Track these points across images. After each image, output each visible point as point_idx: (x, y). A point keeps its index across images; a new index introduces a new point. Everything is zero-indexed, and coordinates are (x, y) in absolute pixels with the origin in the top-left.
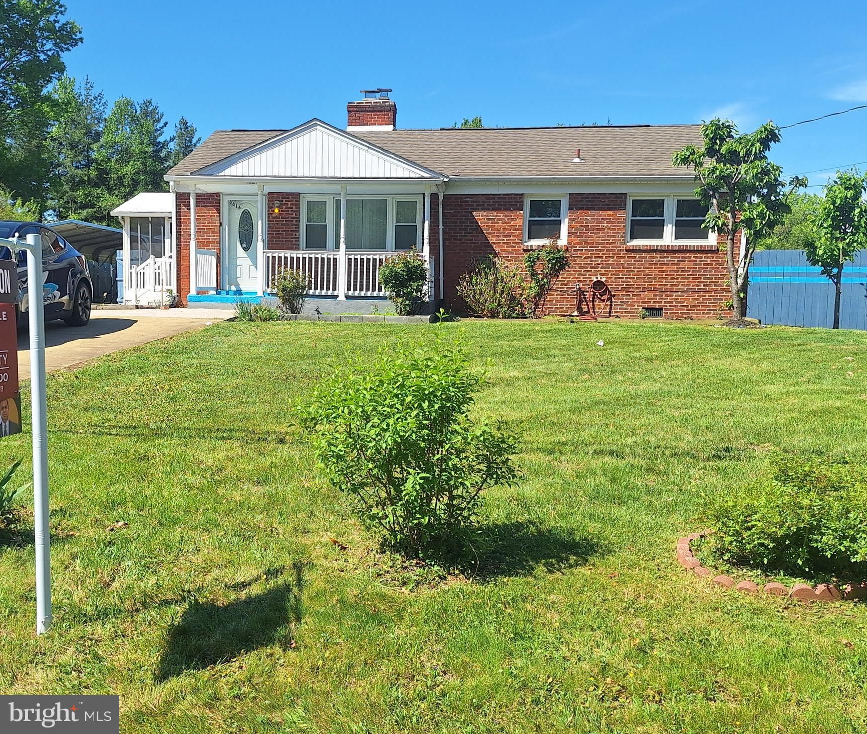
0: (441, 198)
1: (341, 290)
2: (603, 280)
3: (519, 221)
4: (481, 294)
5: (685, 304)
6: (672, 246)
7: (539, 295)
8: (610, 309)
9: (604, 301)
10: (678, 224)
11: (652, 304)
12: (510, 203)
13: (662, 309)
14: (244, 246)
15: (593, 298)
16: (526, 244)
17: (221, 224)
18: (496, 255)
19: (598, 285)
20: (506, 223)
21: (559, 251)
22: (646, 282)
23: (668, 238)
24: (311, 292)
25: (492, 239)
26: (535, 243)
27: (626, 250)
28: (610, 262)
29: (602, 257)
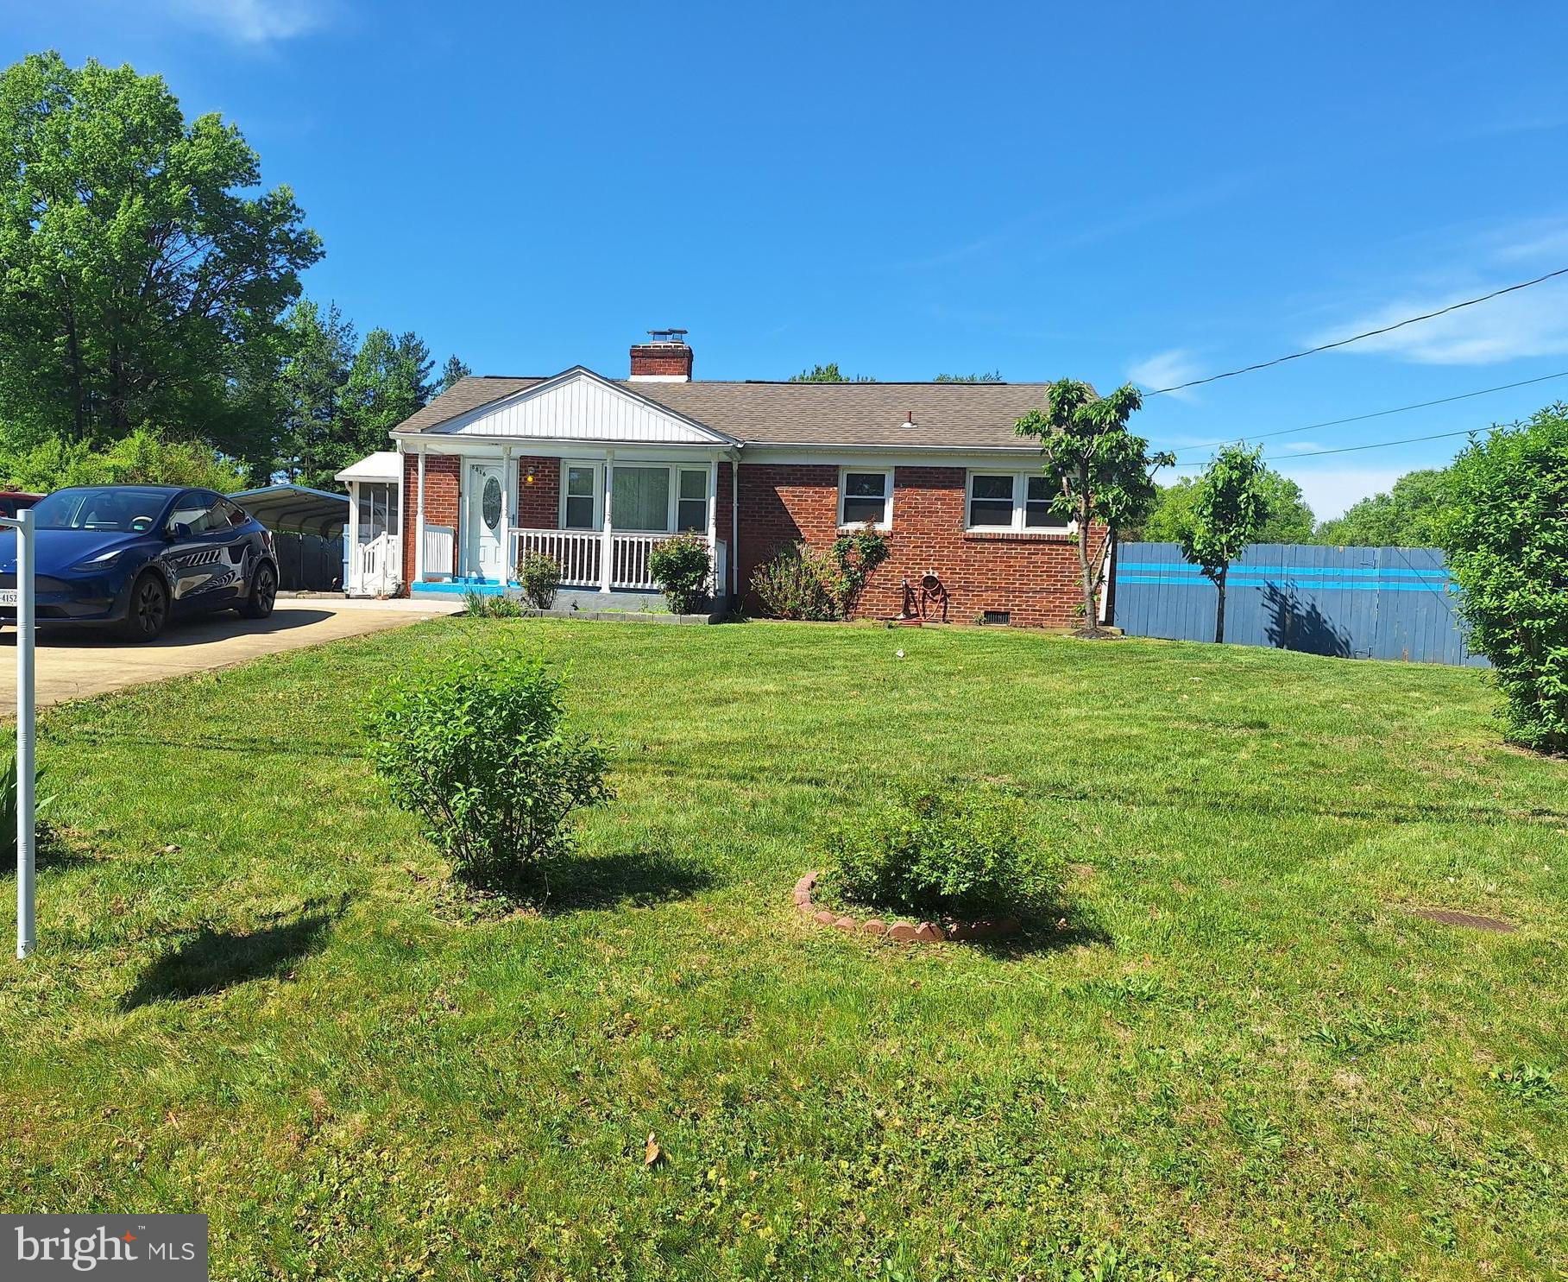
0: (735, 468)
1: (605, 580)
2: (936, 575)
3: (832, 500)
4: (780, 589)
5: (1037, 608)
6: (1022, 535)
7: (851, 593)
8: (945, 612)
9: (936, 601)
10: (1030, 508)
11: (996, 606)
12: (821, 476)
13: (1008, 613)
14: (490, 522)
15: (924, 598)
16: (841, 528)
17: (460, 494)
18: (803, 541)
19: (929, 581)
20: (816, 501)
21: (877, 538)
22: (989, 579)
23: (1018, 524)
24: (568, 582)
25: (799, 521)
26: (852, 527)
27: (965, 539)
28: (945, 553)
29: (935, 547)
